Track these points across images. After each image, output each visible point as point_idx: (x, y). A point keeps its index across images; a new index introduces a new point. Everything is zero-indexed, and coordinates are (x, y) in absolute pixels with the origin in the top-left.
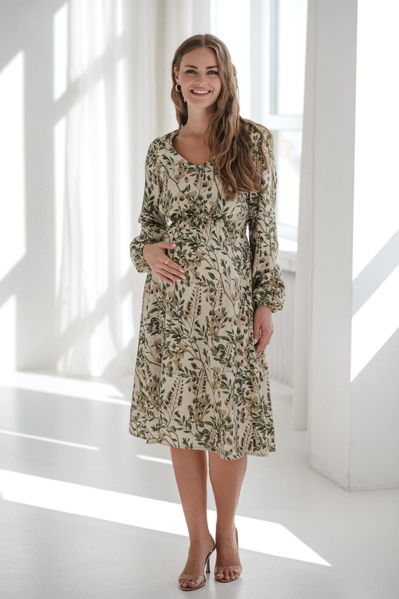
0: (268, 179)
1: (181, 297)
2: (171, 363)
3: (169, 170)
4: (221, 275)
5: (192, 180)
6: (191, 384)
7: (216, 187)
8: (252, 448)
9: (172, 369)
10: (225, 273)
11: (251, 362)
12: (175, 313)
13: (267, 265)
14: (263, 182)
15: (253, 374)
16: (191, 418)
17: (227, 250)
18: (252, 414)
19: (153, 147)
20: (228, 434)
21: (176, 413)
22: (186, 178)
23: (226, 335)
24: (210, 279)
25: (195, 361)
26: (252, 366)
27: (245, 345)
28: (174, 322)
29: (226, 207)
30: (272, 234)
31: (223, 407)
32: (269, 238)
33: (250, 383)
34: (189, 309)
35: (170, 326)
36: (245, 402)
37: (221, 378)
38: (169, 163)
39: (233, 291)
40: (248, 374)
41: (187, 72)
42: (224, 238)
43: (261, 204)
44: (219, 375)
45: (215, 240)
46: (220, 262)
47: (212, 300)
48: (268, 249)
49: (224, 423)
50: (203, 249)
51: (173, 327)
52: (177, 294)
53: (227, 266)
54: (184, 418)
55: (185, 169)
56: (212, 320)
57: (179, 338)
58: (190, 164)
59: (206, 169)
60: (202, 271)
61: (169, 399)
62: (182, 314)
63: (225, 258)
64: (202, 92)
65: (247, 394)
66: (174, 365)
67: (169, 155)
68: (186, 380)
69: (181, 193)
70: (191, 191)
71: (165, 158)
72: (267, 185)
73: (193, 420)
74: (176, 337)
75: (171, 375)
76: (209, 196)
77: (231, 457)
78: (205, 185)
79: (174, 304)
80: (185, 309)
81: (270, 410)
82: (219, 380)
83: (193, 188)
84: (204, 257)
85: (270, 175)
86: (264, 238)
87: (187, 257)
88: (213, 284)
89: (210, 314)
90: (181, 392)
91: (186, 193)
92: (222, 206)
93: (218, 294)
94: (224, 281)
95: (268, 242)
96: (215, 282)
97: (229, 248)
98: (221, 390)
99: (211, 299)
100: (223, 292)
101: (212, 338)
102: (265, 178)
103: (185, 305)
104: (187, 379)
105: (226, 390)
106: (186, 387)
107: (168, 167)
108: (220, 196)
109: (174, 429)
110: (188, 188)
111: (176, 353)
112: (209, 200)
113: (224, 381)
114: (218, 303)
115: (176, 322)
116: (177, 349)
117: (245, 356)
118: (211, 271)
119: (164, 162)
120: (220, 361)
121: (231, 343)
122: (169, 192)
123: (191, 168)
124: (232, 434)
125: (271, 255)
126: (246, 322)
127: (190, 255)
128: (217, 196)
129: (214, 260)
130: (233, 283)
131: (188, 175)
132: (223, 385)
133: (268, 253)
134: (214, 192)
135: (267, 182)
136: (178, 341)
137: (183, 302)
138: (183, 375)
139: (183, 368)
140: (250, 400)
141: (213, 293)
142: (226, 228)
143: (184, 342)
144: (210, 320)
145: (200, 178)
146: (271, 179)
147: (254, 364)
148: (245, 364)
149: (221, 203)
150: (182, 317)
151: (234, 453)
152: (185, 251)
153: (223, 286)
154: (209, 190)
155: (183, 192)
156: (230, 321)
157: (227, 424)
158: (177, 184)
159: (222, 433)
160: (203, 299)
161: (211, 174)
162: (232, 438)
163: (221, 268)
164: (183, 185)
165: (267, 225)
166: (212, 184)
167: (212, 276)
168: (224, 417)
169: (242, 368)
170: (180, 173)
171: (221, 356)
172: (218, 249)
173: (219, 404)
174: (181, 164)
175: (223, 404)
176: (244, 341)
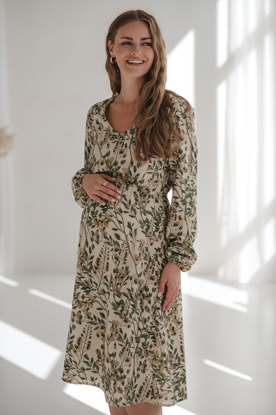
0: (186, 149)
1: (90, 252)
2: (80, 312)
4: (126, 236)
5: (113, 146)
6: (100, 331)
7: (130, 154)
8: (150, 396)
9: (81, 317)
10: (131, 235)
11: (157, 318)
12: (84, 267)
13: (180, 228)
14: (181, 152)
15: (157, 330)
16: (99, 361)
17: (135, 213)
18: (153, 366)
19: (91, 111)
20: (119, 383)
21: (85, 356)
22: (108, 145)
23: (126, 292)
24: (115, 239)
25: (103, 311)
26: (157, 322)
27: (153, 302)
28: (83, 275)
29: (136, 173)
30: (188, 200)
31: (117, 358)
32: (185, 204)
33: (154, 338)
34: (98, 265)
35: (79, 278)
36: (147, 355)
37: (119, 331)
38: (100, 129)
39: (137, 252)
40: (153, 329)
41: (124, 43)
42: (133, 201)
43: (178, 172)
44: (118, 328)
45: (124, 203)
46: (126, 224)
47: (117, 258)
48: (182, 214)
49: (116, 373)
50: (112, 211)
51: (82, 280)
52: (87, 250)
53: (133, 228)
54: (92, 360)
55: (110, 136)
56: (116, 277)
57: (88, 289)
58: (114, 131)
59: (126, 137)
60: (110, 232)
61: (79, 344)
62: (91, 268)
63: (132, 220)
64: (137, 62)
65: (151, 347)
66: (83, 314)
67: (101, 120)
68: (94, 327)
69: (102, 159)
70: (110, 157)
71: (98, 123)
72: (185, 155)
73: (100, 363)
74: (85, 289)
75: (80, 323)
76: (123, 162)
77: (120, 404)
78: (121, 152)
79: (84, 259)
80: (94, 264)
81: (184, 361)
82: (117, 333)
83: (112, 155)
84: (112, 218)
85: (188, 145)
86: (180, 203)
87: (98, 218)
88: (118, 245)
89: (114, 272)
90: (90, 338)
91: (106, 158)
92: (133, 173)
93: (123, 254)
94: (129, 242)
95: (183, 207)
96: (121, 242)
97: (138, 211)
98: (117, 342)
99: (115, 258)
100: (128, 252)
101: (114, 294)
102: (183, 148)
103: (94, 260)
104: (96, 326)
105: (121, 343)
106: (94, 333)
107: (99, 131)
108: (132, 163)
109: (83, 369)
110: (108, 154)
111: (86, 303)
112: (123, 166)
114: (122, 262)
115: (86, 276)
116: (86, 299)
117: (152, 313)
118: (117, 232)
119: (97, 126)
120: (120, 315)
121: (129, 300)
122: (94, 156)
123: (115, 135)
124: (123, 384)
125: (185, 219)
126: (155, 281)
127: (100, 216)
128: (130, 162)
129: (120, 222)
130: (138, 244)
131: (110, 142)
132: (119, 338)
133: (183, 217)
134: (128, 159)
135: (184, 152)
136: (88, 292)
137: (92, 257)
138: (92, 323)
139: (92, 316)
140: (152, 352)
141: (117, 253)
142: (138, 193)
143: (93, 293)
144: (114, 277)
145: (120, 145)
146: (189, 149)
147: (159, 321)
148: (151, 320)
149: (132, 169)
150: (92, 271)
151: (124, 401)
152: (97, 211)
153: (128, 246)
154: (124, 156)
155: (104, 157)
156: (131, 279)
157: (119, 374)
158: (100, 149)
159: (112, 382)
160: (110, 257)
161: (128, 142)
162: (123, 388)
163: (128, 231)
164: (104, 151)
165: (183, 192)
166: (127, 152)
167: (118, 236)
168: (117, 368)
169: (148, 324)
170: (105, 139)
171: (121, 311)
172: (126, 212)
173: (114, 355)
174: (108, 130)
175: (117, 355)
176: (152, 299)
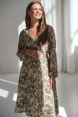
0: (54, 41)
2: (32, 94)
3: (26, 39)
9: (32, 96)
10: (44, 69)
12: (32, 81)
13: (55, 65)
14: (52, 42)
21: (35, 108)
25: (38, 94)
34: (36, 80)
35: (30, 85)
43: (52, 48)
50: (39, 63)
51: (31, 85)
52: (32, 76)
54: (37, 109)
59: (37, 39)
61: (32, 104)
62: (34, 81)
66: (33, 95)
67: (27, 35)
75: (32, 98)
78: (37, 44)
79: (31, 79)
84: (39, 65)
86: (54, 57)
88: (42, 73)
94: (44, 71)
95: (55, 58)
100: (44, 74)
106: (36, 101)
109: (35, 112)
110: (32, 45)
111: (33, 92)
113: (49, 97)
115: (32, 84)
119: (25, 37)
120: (47, 93)
121: (48, 87)
123: (33, 39)
125: (56, 62)
129: (42, 66)
136: (33, 89)
137: (34, 78)
138: (35, 98)
139: (35, 96)
143: (35, 89)
152: (34, 64)
164: (30, 44)
165: (54, 54)
174: (30, 38)
